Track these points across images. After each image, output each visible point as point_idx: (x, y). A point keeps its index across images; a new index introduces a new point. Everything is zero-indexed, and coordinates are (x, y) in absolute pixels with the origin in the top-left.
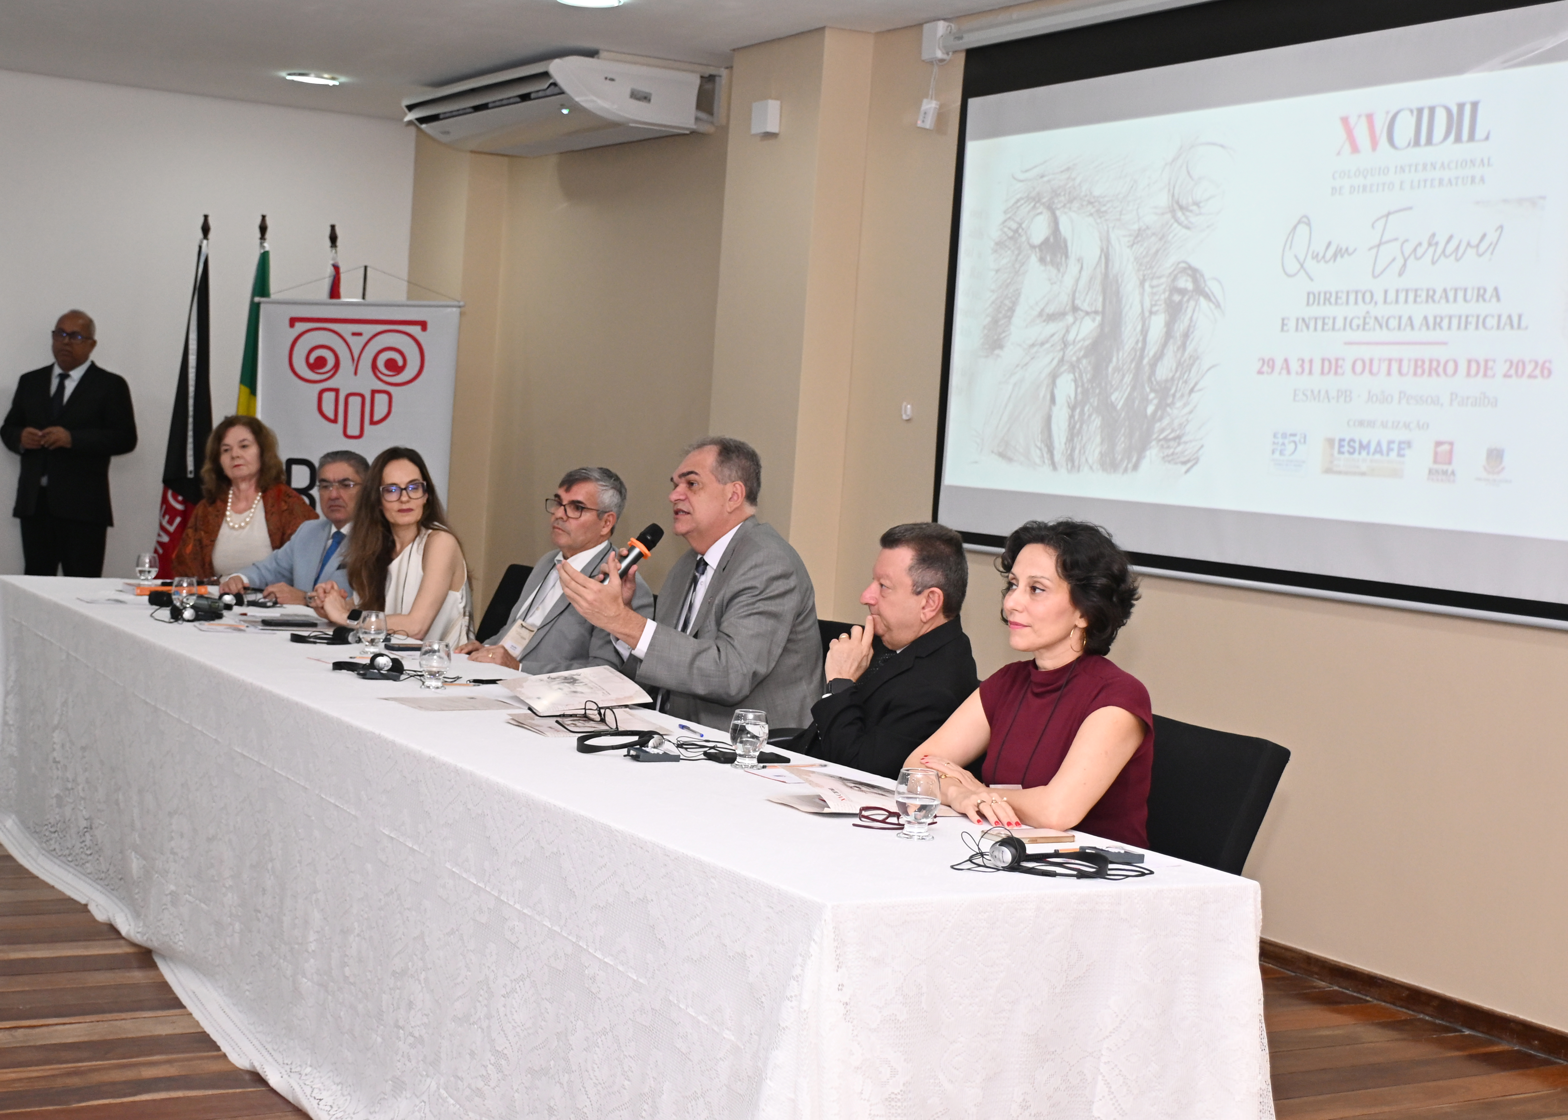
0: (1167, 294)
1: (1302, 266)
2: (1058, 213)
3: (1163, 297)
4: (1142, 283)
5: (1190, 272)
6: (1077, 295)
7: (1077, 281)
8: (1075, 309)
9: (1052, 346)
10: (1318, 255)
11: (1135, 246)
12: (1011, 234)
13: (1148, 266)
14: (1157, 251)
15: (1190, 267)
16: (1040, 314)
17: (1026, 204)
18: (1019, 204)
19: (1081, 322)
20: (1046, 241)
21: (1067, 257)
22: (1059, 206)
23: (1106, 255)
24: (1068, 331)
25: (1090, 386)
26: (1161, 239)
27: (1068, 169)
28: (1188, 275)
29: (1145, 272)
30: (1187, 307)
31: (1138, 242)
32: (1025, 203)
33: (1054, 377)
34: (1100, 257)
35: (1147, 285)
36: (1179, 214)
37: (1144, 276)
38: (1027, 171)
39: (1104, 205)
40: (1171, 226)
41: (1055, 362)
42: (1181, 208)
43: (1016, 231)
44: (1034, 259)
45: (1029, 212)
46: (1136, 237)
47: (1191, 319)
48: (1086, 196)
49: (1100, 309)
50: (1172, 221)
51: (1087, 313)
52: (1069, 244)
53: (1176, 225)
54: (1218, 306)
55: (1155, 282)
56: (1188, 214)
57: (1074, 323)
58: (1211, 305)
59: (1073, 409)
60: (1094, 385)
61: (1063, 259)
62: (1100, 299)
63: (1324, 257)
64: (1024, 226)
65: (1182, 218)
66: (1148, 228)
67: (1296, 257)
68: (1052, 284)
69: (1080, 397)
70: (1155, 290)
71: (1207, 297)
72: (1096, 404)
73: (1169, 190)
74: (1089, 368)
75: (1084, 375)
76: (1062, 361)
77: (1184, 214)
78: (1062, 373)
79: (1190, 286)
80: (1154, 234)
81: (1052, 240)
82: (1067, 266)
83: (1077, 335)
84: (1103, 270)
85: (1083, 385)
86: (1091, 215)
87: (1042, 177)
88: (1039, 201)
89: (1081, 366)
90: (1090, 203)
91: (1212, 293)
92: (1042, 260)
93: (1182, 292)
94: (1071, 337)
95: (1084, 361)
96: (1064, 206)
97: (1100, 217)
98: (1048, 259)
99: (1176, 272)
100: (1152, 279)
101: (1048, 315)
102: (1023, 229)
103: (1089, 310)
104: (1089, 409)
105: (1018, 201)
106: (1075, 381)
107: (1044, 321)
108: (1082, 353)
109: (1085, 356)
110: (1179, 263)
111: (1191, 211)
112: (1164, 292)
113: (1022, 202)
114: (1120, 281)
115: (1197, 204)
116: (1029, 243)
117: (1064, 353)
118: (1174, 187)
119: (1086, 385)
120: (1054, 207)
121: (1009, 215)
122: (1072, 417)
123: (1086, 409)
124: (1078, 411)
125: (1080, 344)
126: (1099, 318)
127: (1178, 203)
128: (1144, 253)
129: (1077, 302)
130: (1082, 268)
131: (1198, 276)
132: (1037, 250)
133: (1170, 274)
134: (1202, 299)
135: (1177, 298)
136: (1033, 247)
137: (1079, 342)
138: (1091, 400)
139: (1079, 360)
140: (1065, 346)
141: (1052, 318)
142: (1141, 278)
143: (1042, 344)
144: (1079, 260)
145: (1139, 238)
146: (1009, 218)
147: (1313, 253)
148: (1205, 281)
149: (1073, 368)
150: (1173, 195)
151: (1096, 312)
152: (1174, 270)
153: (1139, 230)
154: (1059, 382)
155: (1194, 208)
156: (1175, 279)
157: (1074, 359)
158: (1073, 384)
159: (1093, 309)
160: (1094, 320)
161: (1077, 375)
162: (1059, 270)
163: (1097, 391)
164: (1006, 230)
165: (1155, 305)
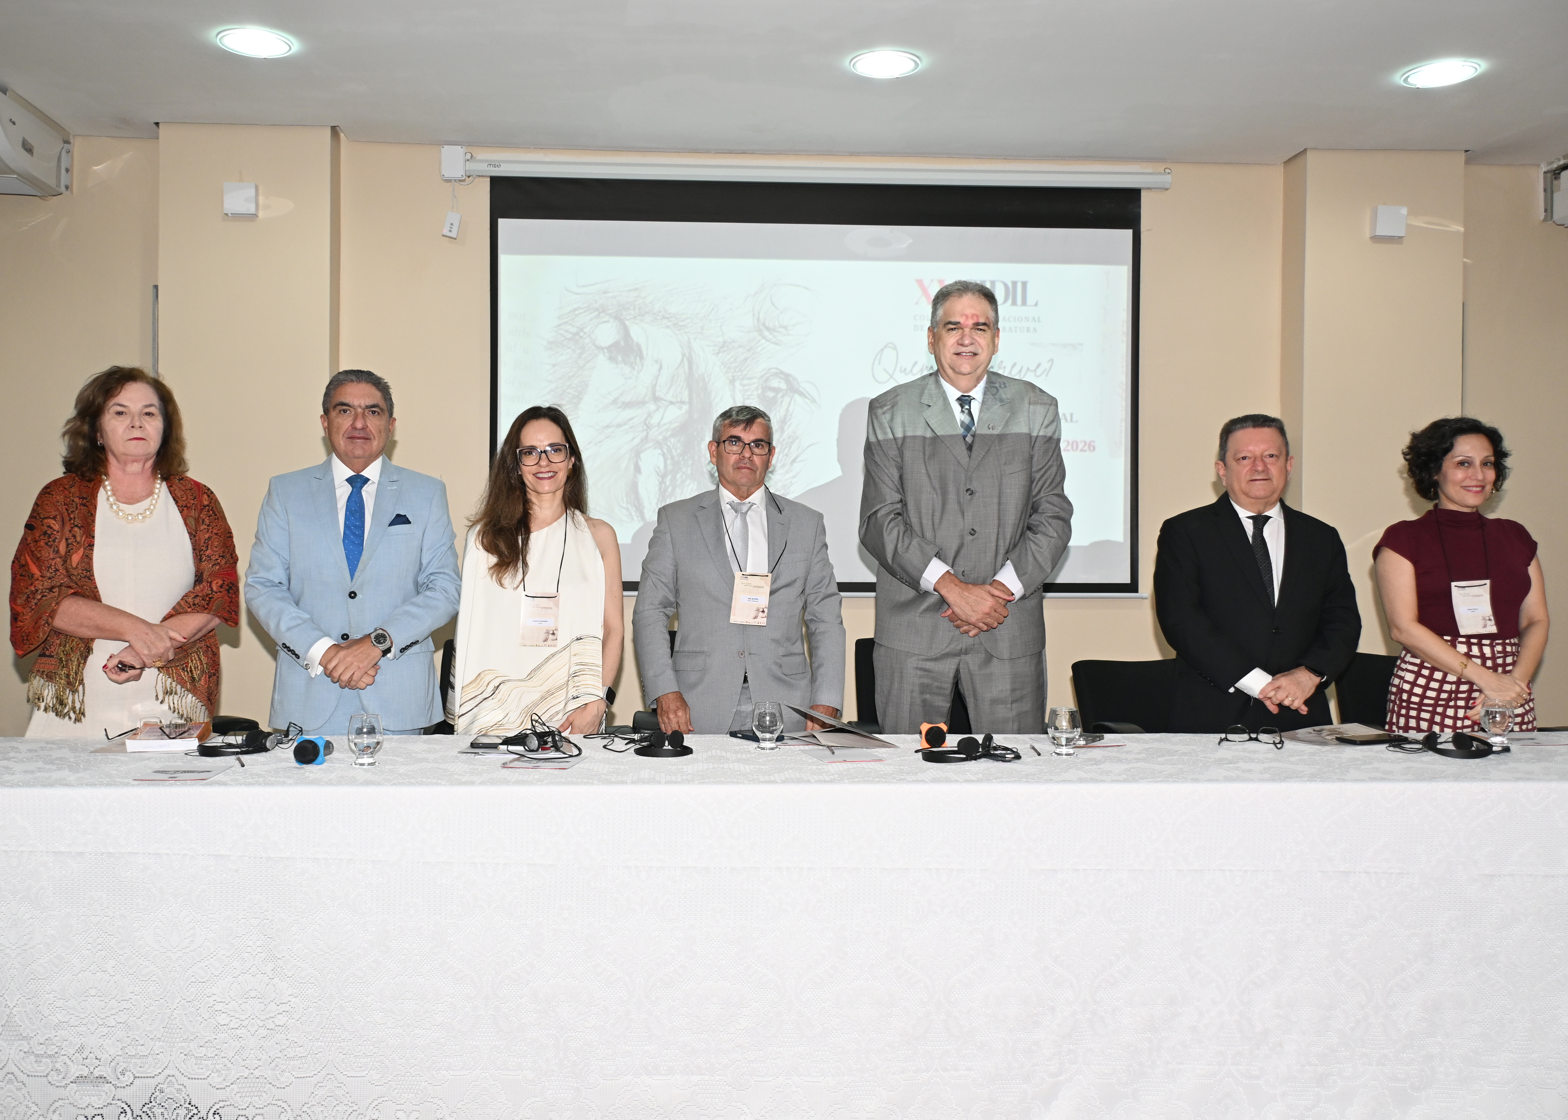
0: (760, 391)
1: (891, 377)
2: (627, 323)
3: (755, 393)
4: (732, 382)
5: (783, 376)
6: (658, 388)
7: (657, 378)
8: (656, 399)
9: (631, 427)
10: (905, 370)
11: (720, 355)
12: (570, 336)
13: (737, 370)
14: (746, 360)
15: (782, 373)
16: (615, 402)
17: (587, 313)
18: (577, 312)
19: (665, 410)
20: (616, 345)
21: (642, 358)
22: (628, 317)
23: (689, 359)
24: (650, 415)
25: (681, 459)
26: (749, 350)
27: (636, 289)
28: (781, 378)
29: (735, 374)
30: (782, 402)
31: (724, 351)
32: (585, 312)
33: (637, 453)
34: (682, 360)
35: (737, 384)
36: (766, 333)
37: (734, 377)
38: (584, 286)
39: (682, 321)
40: (759, 341)
41: (637, 441)
42: (768, 329)
43: (577, 334)
44: (602, 358)
45: (591, 320)
46: (723, 347)
47: (787, 410)
48: (660, 312)
49: (687, 400)
50: (760, 338)
51: (672, 403)
52: (644, 349)
53: (763, 341)
54: (814, 401)
55: (745, 382)
56: (775, 333)
57: (657, 410)
58: (807, 400)
59: (664, 476)
60: (686, 458)
61: (638, 359)
62: (686, 392)
63: (911, 371)
64: (586, 330)
65: (770, 337)
66: (733, 341)
67: (885, 370)
68: (626, 378)
69: (670, 468)
70: (746, 388)
71: (802, 394)
72: (689, 472)
73: (754, 315)
74: (679, 445)
75: (673, 451)
76: (645, 439)
77: (771, 333)
78: (646, 449)
79: (783, 386)
80: (740, 346)
81: (622, 343)
82: (642, 366)
83: (662, 419)
84: (687, 371)
85: (673, 458)
86: (668, 327)
87: (605, 293)
88: (603, 311)
89: (669, 443)
90: (664, 317)
91: (807, 392)
92: (612, 359)
93: (777, 390)
94: (655, 420)
95: (672, 440)
96: (635, 318)
97: (679, 330)
98: (620, 358)
99: (767, 375)
100: (742, 379)
101: (623, 403)
102: (585, 333)
103: (673, 400)
104: (681, 476)
105: (576, 309)
106: (664, 455)
107: (620, 407)
108: (669, 433)
109: (672, 436)
110: (770, 369)
111: (779, 332)
112: (757, 389)
113: (582, 311)
114: (707, 379)
115: (785, 328)
116: (594, 344)
117: (648, 433)
118: (759, 314)
119: (677, 458)
120: (622, 318)
121: (565, 320)
122: (662, 482)
123: (678, 476)
124: (669, 478)
125: (668, 426)
126: (685, 408)
127: (764, 325)
128: (732, 360)
129: (658, 394)
130: (661, 367)
131: (791, 379)
132: (605, 351)
133: (762, 377)
134: (796, 396)
135: (771, 394)
136: (601, 348)
137: (665, 424)
138: (684, 470)
139: (665, 439)
140: (648, 427)
141: (627, 405)
142: (731, 378)
143: (619, 426)
144: (656, 361)
145: (725, 349)
146: (566, 323)
147: (901, 368)
148: (798, 383)
149: (659, 444)
150: (758, 319)
151: (682, 402)
152: (766, 374)
153: (724, 342)
154: (642, 455)
155: (782, 330)
156: (767, 380)
157: (660, 438)
158: (661, 458)
159: (679, 400)
160: (680, 409)
161: (665, 450)
162: (634, 368)
163: (690, 462)
164: (562, 332)
165: (748, 399)
